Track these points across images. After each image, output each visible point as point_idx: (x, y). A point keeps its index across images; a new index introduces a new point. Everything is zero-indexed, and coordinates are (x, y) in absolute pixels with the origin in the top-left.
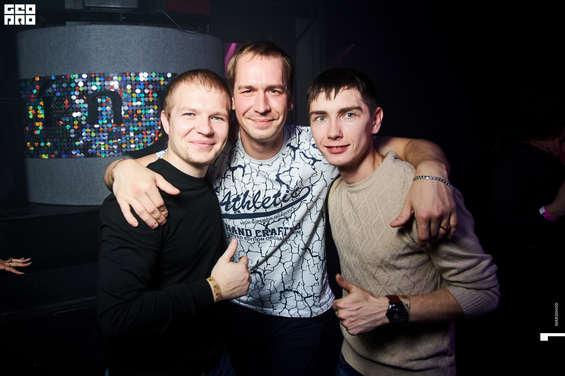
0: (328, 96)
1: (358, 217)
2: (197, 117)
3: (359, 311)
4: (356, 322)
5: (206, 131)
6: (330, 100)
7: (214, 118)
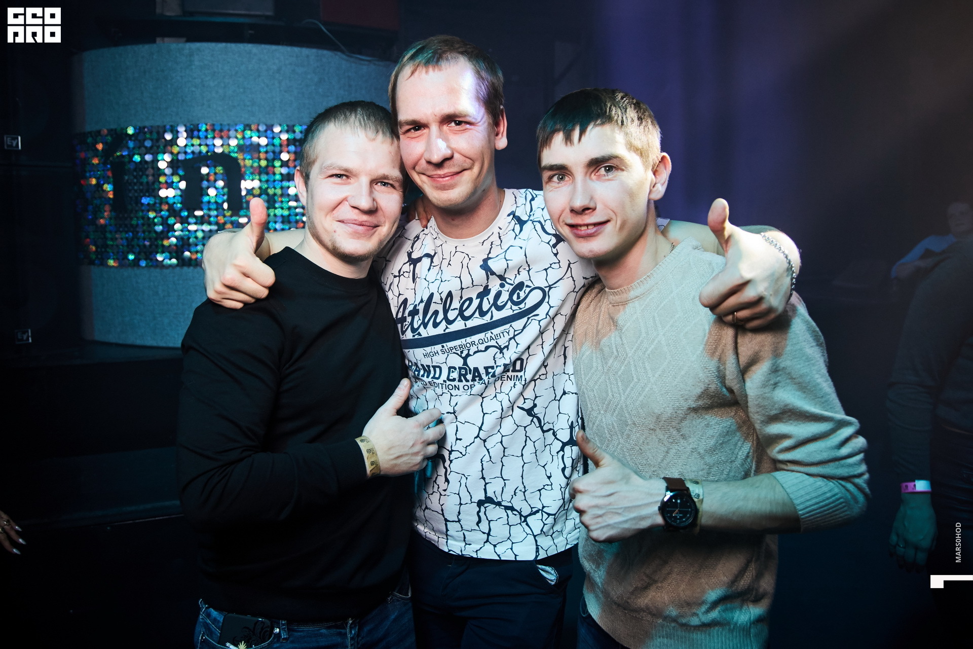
0: (568, 139)
1: (623, 344)
2: (352, 180)
3: (611, 499)
4: (604, 518)
5: (365, 204)
6: (571, 146)
7: (379, 184)
